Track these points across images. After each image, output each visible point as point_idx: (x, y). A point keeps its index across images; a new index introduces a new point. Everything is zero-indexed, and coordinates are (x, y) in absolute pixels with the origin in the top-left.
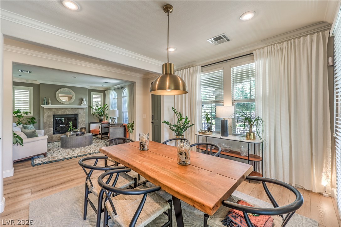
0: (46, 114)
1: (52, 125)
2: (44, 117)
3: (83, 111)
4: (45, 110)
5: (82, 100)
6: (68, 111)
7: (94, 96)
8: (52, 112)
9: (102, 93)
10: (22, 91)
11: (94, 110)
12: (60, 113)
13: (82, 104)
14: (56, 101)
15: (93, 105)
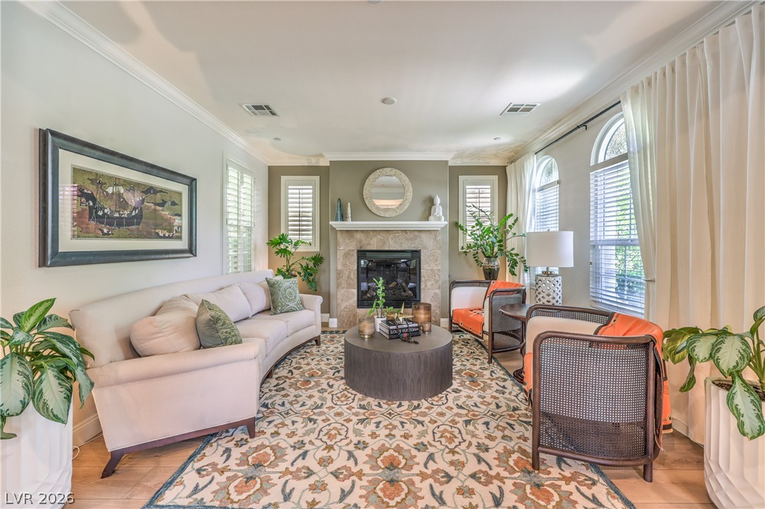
0: (342, 249)
1: (356, 280)
2: (338, 257)
3: (435, 239)
4: (339, 235)
5: (431, 202)
6: (392, 239)
7: (470, 189)
8: (354, 243)
9: (495, 178)
10: (299, 189)
11: (468, 237)
12: (374, 244)
13: (431, 218)
14: (363, 208)
15: (465, 221)
